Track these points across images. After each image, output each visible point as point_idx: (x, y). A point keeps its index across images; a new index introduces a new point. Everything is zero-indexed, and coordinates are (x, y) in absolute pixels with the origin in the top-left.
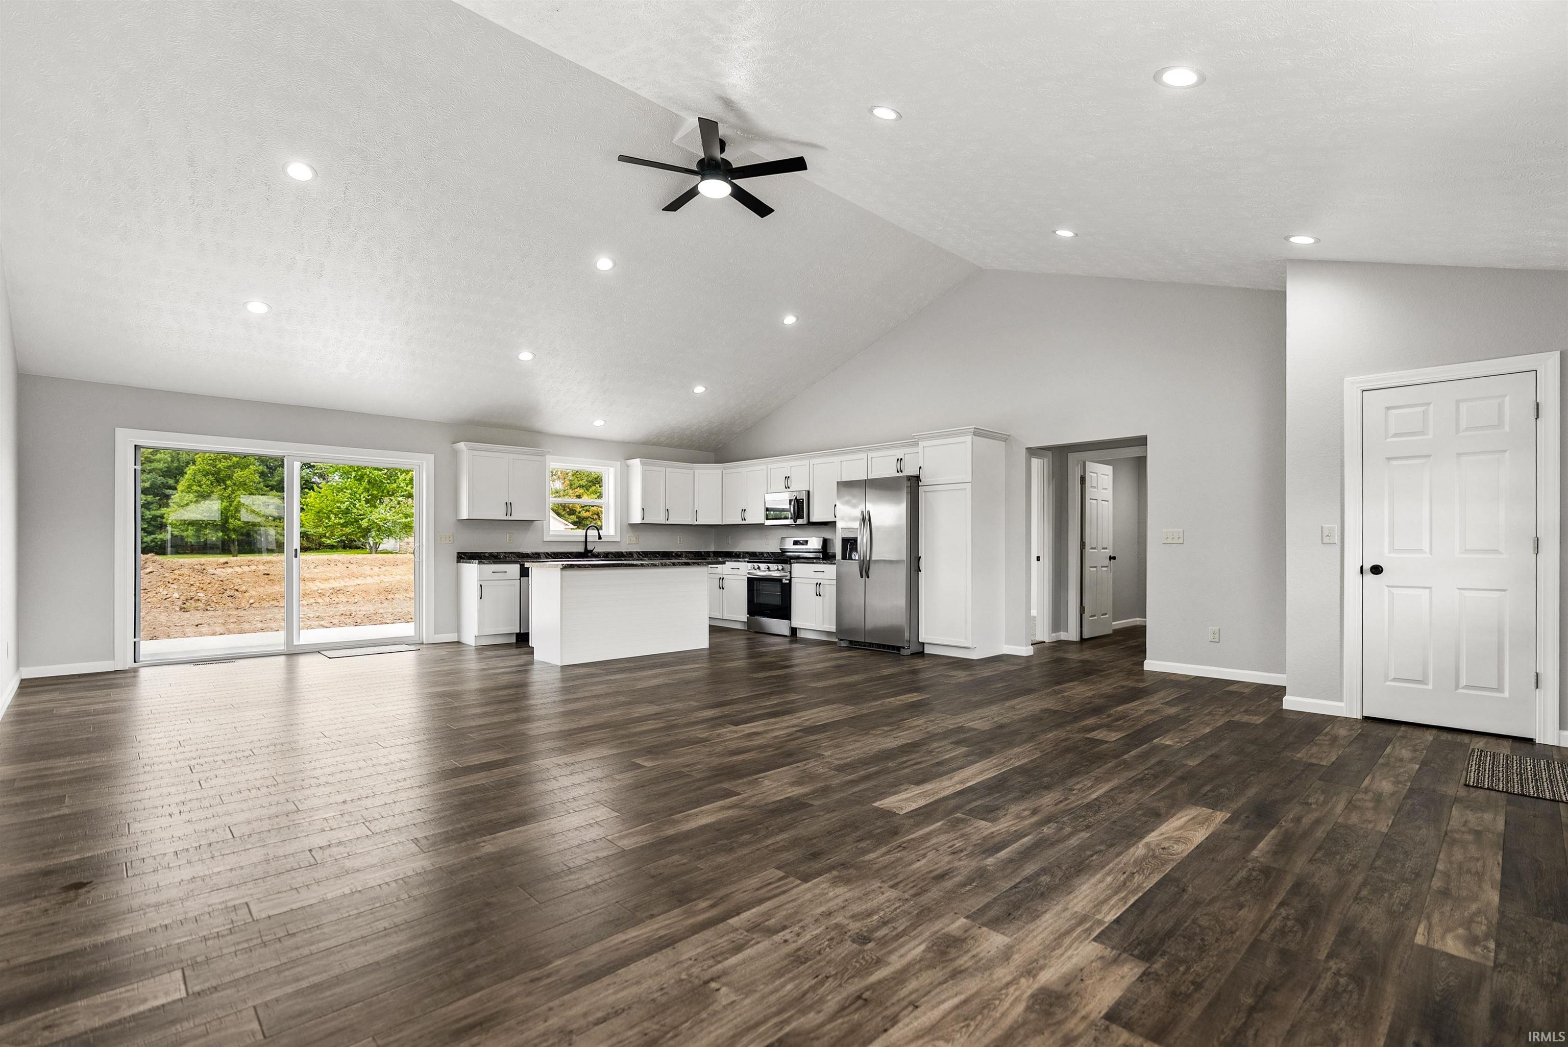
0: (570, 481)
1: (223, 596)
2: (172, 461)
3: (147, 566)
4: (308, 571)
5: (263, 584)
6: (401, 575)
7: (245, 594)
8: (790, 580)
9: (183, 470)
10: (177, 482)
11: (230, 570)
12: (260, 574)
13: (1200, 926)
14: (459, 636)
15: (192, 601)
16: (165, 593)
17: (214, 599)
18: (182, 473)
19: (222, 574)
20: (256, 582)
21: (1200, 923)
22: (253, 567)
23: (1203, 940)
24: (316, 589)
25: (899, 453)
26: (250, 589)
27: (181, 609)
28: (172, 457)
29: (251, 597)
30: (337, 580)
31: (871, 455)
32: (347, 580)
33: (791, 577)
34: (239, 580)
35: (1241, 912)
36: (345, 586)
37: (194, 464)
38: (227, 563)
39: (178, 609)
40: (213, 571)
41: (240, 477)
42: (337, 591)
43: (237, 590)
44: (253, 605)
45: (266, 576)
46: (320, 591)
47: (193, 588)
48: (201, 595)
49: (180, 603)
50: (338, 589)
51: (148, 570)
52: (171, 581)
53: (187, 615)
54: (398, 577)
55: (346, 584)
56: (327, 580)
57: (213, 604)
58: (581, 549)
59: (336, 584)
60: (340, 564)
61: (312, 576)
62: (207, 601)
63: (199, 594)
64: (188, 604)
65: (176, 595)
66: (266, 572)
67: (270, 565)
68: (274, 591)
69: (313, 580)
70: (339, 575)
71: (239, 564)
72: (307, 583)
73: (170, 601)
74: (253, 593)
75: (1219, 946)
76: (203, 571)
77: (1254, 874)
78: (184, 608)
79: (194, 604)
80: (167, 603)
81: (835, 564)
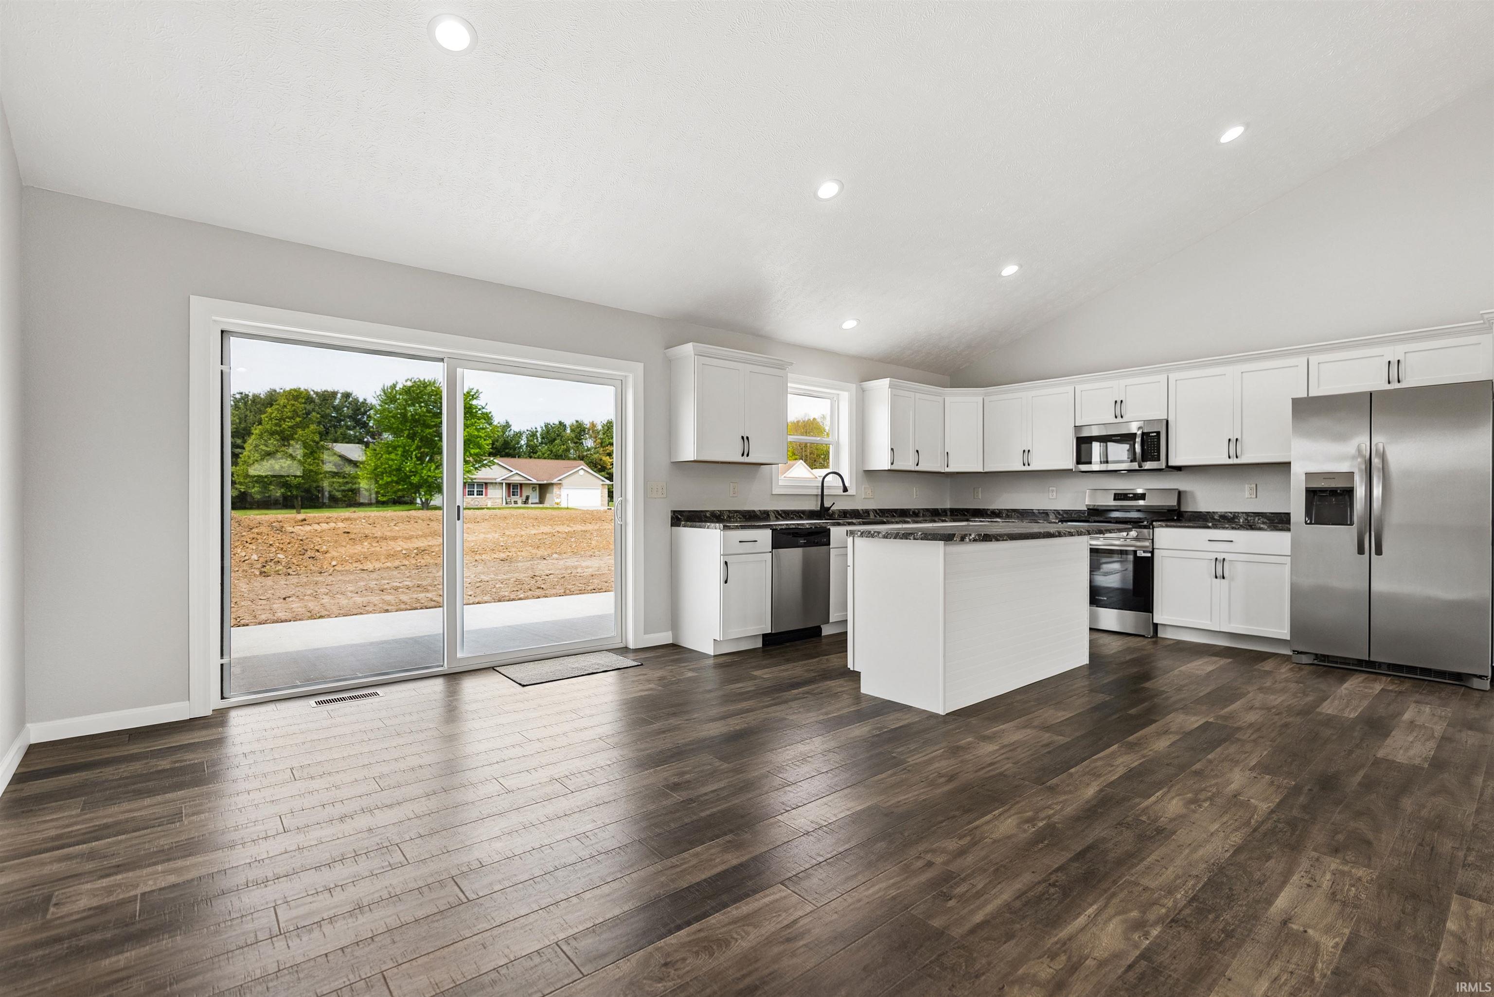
0: (600, 439)
2: (240, 423)
4: (389, 529)
5: (344, 544)
6: (484, 533)
7: (326, 555)
8: (1152, 553)
9: (250, 430)
10: (245, 442)
11: (308, 528)
12: (340, 532)
13: (1226, 876)
14: (675, 635)
15: (272, 564)
16: (243, 554)
17: (295, 561)
18: (250, 434)
19: (302, 533)
20: (336, 542)
21: (1227, 873)
22: (332, 525)
23: (1230, 889)
24: (400, 549)
25: (1394, 352)
26: (330, 550)
27: (261, 573)
28: (240, 419)
29: (333, 558)
30: (420, 539)
31: (1314, 359)
32: (430, 538)
33: (1153, 549)
34: (319, 539)
35: (1268, 863)
36: (429, 546)
37: (260, 423)
38: (305, 520)
39: (258, 573)
40: (290, 529)
41: (302, 436)
42: (421, 551)
43: (318, 551)
44: (336, 568)
45: (346, 535)
46: (404, 552)
48: (281, 556)
49: (259, 566)
50: (422, 549)
52: (249, 540)
53: (269, 581)
54: (482, 536)
55: (430, 544)
56: (410, 538)
57: (294, 567)
58: (814, 506)
59: (422, 543)
60: (420, 521)
61: (394, 534)
62: (288, 563)
63: (279, 556)
64: (268, 567)
65: (255, 557)
66: (346, 530)
67: (349, 522)
68: (356, 551)
69: (395, 539)
70: (421, 533)
71: (317, 521)
72: (390, 542)
73: (249, 564)
74: (335, 554)
75: (1248, 896)
76: (281, 530)
77: (1280, 826)
78: (265, 572)
79: (274, 567)
80: (245, 567)
81: (1289, 530)
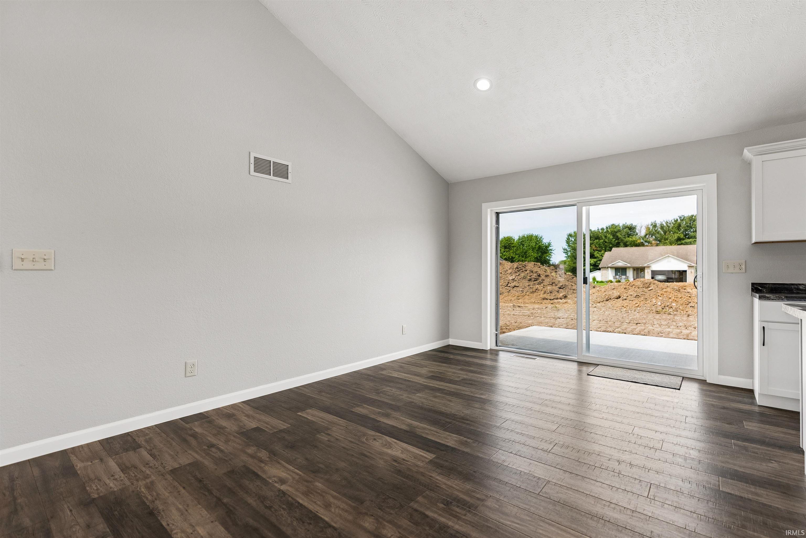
1: (688, 306)
3: (650, 286)
47: (670, 300)
51: (650, 288)
